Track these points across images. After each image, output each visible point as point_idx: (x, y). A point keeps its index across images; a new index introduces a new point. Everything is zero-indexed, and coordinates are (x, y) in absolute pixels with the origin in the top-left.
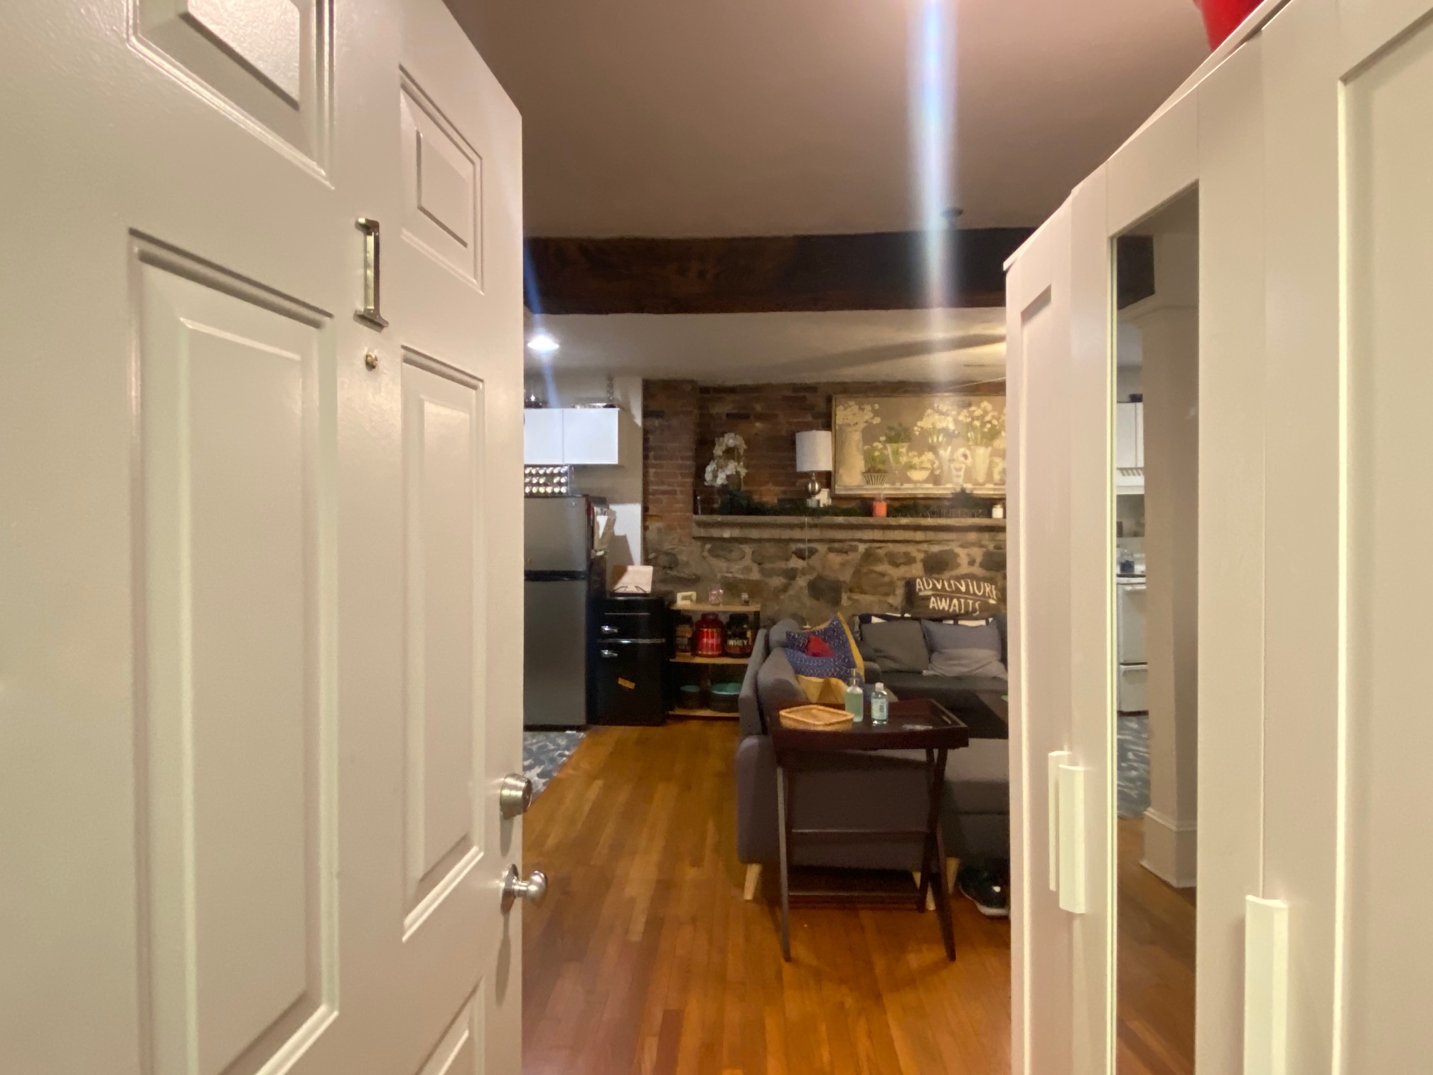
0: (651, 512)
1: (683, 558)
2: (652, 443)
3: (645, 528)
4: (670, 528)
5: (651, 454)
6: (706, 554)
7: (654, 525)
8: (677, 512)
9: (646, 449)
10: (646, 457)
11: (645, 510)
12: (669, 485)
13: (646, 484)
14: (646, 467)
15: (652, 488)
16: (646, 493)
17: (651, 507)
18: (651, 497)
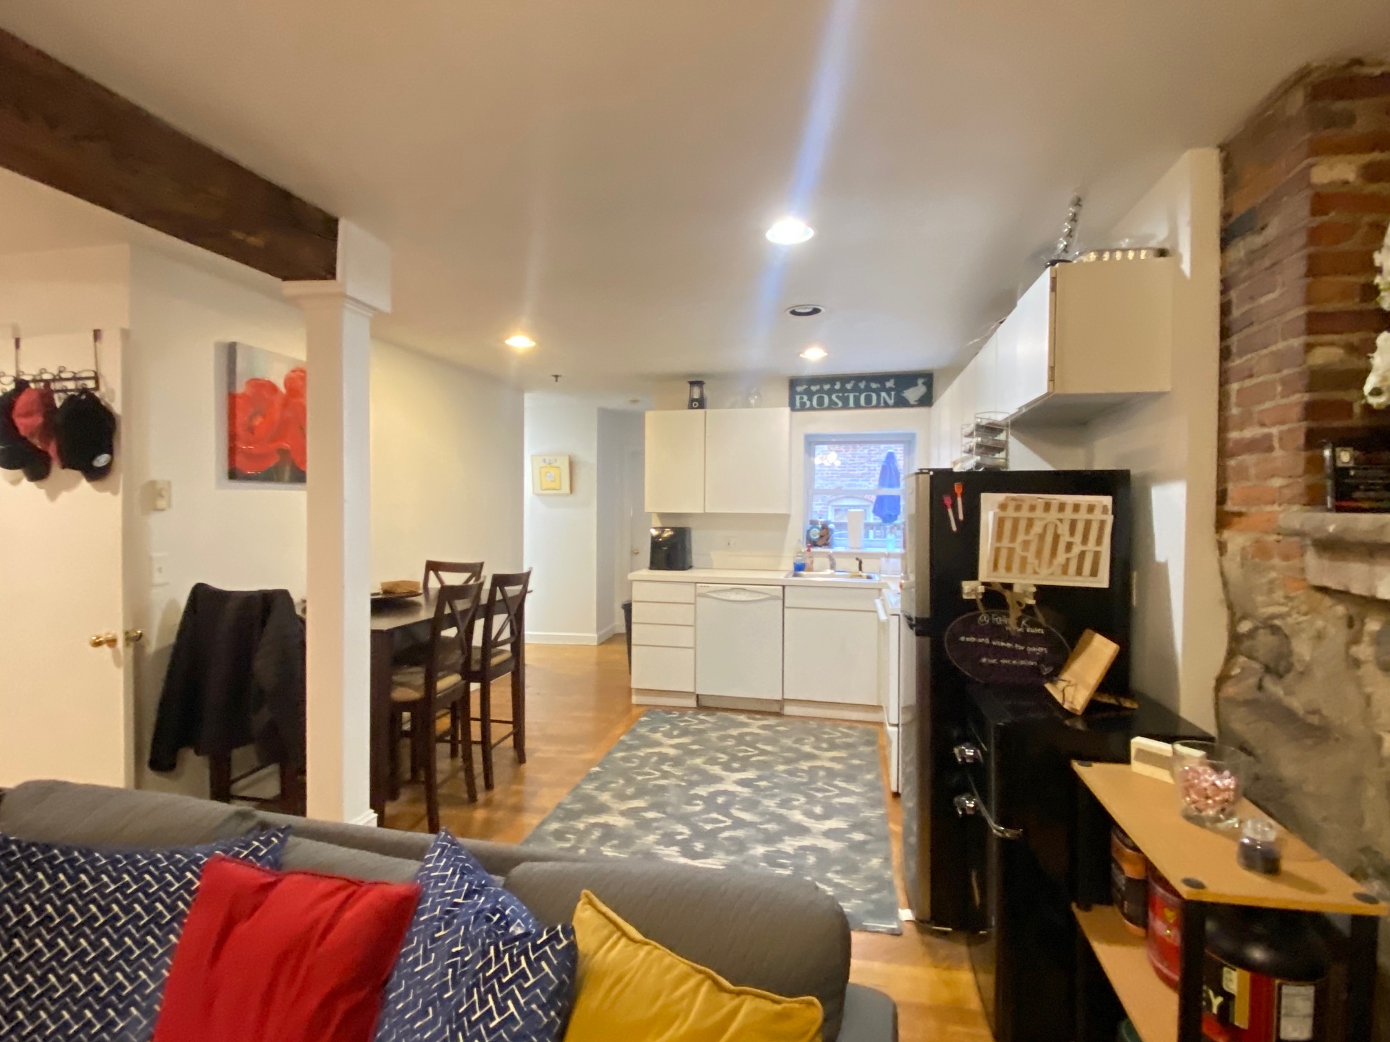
0: (1230, 506)
1: (1302, 649)
2: (1236, 313)
3: (1222, 547)
4: (1262, 551)
5: (1234, 341)
6: (1364, 651)
7: (1236, 540)
8: (1273, 503)
9: (1225, 333)
10: (1225, 354)
11: (1222, 497)
12: (1263, 425)
13: (1222, 429)
14: (1224, 379)
15: (1234, 435)
16: (1223, 453)
17: (1231, 487)
18: (1232, 463)
